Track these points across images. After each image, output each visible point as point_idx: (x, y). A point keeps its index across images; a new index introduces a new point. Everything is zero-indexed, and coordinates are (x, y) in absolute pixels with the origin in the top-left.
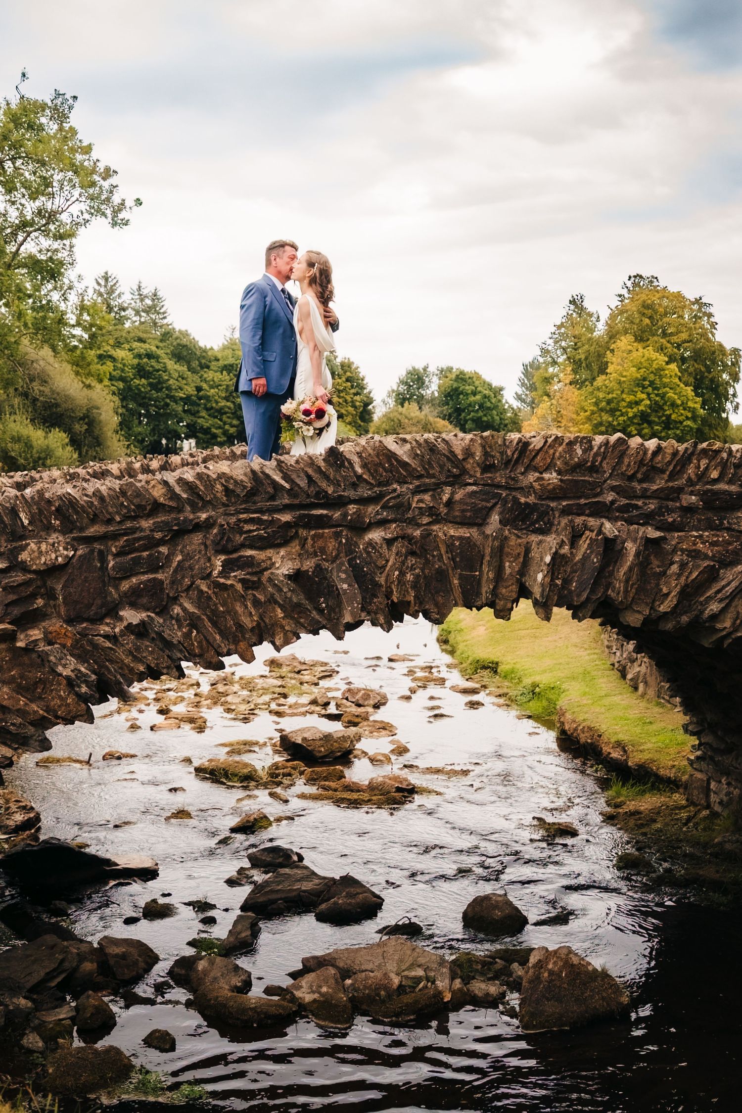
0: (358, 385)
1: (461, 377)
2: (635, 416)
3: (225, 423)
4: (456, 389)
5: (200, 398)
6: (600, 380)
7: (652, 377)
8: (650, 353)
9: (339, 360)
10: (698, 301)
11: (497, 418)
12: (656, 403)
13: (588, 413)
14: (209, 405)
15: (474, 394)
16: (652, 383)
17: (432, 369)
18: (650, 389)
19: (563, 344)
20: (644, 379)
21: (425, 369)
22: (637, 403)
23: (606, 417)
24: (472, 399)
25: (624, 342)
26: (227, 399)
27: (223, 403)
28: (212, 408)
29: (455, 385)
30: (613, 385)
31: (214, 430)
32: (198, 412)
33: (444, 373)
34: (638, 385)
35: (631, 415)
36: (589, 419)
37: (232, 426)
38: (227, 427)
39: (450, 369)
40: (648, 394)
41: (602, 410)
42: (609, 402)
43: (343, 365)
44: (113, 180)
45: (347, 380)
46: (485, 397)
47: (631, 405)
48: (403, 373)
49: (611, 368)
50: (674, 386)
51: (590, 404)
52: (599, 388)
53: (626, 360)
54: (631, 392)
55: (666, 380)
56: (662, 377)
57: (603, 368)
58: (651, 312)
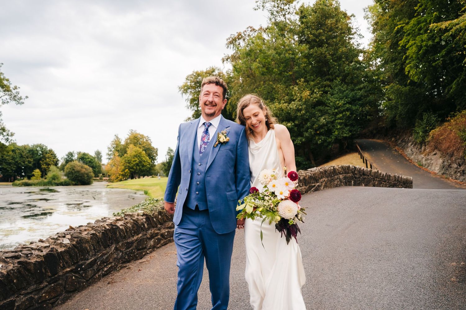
0: (54, 156)
1: (84, 154)
2: (135, 164)
3: (12, 167)
4: (83, 157)
5: (3, 159)
6: (125, 155)
7: (139, 154)
8: (138, 148)
9: (48, 149)
10: (147, 137)
11: (95, 165)
12: (140, 161)
13: (123, 163)
14: (6, 162)
15: (88, 158)
16: (139, 156)
17: (75, 152)
18: (138, 157)
19: (113, 146)
20: (137, 155)
21: (73, 152)
22: (135, 161)
23: (128, 164)
24: (88, 160)
25: (131, 146)
26: (12, 160)
27: (11, 161)
28: (7, 162)
29: (83, 156)
30: (128, 156)
31: (8, 169)
32: (2, 163)
33: (79, 153)
34: (135, 156)
35: (134, 164)
36: (123, 165)
37: (14, 167)
38: (12, 168)
39: (80, 152)
40: (138, 159)
41: (126, 163)
42: (128, 160)
43: (50, 150)
44: (17, 90)
45: (51, 155)
46: (91, 159)
47: (134, 161)
48: (67, 153)
49: (128, 152)
50: (144, 157)
51: (123, 161)
52: (125, 157)
53: (132, 150)
54: (134, 158)
55: (142, 155)
56: (141, 154)
57: (126, 152)
58: (136, 139)
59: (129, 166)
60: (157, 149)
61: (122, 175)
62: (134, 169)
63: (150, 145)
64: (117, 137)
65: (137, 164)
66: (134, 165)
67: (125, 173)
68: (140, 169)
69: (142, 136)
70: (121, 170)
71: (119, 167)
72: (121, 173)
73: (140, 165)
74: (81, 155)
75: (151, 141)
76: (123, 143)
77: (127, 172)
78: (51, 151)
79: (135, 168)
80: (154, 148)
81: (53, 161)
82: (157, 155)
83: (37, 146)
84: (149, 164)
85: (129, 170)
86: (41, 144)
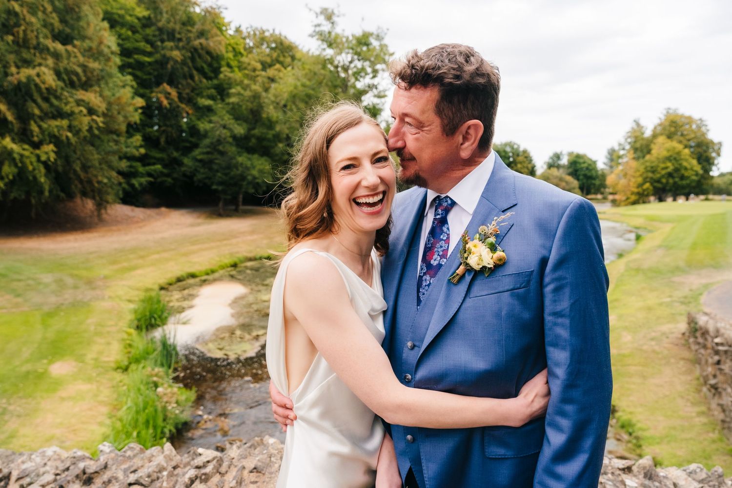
0: (529, 160)
1: (578, 156)
2: (665, 174)
4: (576, 161)
6: (648, 157)
7: (675, 155)
8: (674, 144)
9: (521, 149)
10: (701, 120)
12: (677, 168)
13: (641, 173)
16: (675, 159)
17: (565, 152)
18: (673, 161)
19: (629, 140)
20: (671, 156)
21: (562, 152)
22: (666, 168)
23: (650, 175)
25: (661, 139)
29: (575, 159)
30: (653, 159)
33: (570, 154)
34: (667, 159)
35: (663, 173)
36: (641, 175)
39: (573, 153)
40: (673, 164)
41: (647, 171)
42: (652, 167)
43: (523, 151)
45: (526, 157)
47: (664, 169)
48: (551, 154)
49: (653, 152)
50: (686, 160)
51: (642, 169)
52: (646, 161)
53: (661, 148)
54: (664, 162)
55: (682, 157)
56: (680, 155)
57: (649, 152)
58: (674, 125)
59: (652, 178)
60: (720, 144)
61: (638, 193)
62: (661, 183)
63: (704, 134)
64: (638, 124)
65: (670, 175)
66: (663, 176)
67: (644, 190)
68: (675, 183)
69: (690, 120)
70: (635, 185)
71: (633, 180)
72: (636, 190)
73: (675, 175)
74: (572, 158)
75: (708, 128)
76: (648, 133)
77: (648, 189)
78: (525, 152)
79: (664, 181)
80: (712, 142)
81: (527, 168)
82: (719, 155)
83: (506, 145)
84: (697, 174)
85: (652, 184)
86: (511, 142)
